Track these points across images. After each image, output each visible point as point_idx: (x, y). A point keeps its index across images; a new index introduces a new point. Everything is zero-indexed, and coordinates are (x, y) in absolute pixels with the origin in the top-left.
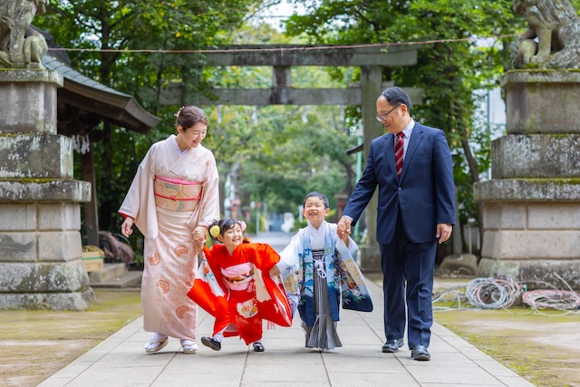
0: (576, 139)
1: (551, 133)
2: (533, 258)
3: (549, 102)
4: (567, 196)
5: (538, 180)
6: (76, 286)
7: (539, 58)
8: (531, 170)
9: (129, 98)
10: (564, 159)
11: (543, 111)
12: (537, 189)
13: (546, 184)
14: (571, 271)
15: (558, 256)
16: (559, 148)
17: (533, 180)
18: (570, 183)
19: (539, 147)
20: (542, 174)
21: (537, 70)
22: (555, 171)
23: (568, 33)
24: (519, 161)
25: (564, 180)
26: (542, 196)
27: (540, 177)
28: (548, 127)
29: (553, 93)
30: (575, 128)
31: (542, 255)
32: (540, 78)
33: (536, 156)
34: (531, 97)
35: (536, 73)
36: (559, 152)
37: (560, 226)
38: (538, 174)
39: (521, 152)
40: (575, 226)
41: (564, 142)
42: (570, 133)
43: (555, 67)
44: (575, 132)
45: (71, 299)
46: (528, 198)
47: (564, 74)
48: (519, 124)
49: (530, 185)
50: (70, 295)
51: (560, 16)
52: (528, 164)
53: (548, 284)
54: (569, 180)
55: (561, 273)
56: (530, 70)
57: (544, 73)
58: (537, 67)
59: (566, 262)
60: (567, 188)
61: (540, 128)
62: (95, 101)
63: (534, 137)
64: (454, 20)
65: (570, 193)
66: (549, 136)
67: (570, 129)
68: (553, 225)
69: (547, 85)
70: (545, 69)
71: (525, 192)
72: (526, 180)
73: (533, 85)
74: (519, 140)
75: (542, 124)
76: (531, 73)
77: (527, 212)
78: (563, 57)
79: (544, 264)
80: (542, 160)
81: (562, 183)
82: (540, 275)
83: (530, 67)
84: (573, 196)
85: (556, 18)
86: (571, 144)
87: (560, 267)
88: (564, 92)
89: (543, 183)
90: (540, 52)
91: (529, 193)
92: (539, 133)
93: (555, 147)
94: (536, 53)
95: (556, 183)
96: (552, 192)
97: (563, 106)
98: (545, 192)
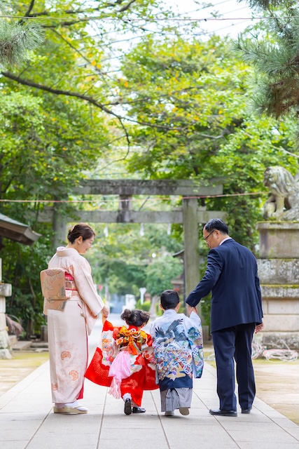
0: (296, 262)
1: (283, 258)
2: (271, 331)
3: (281, 240)
4: (290, 295)
5: (273, 286)
6: (6, 346)
7: (277, 214)
8: (271, 280)
9: (26, 228)
10: (289, 274)
11: (278, 245)
12: (273, 291)
13: (278, 288)
14: (292, 338)
15: (285, 330)
16: (287, 267)
17: (270, 286)
18: (292, 288)
19: (275, 267)
20: (277, 282)
21: (274, 222)
22: (285, 281)
23: (294, 200)
24: (263, 274)
25: (289, 286)
26: (276, 295)
27: (276, 284)
28: (281, 255)
29: (284, 235)
30: (297, 256)
31: (277, 329)
32: (276, 227)
33: (273, 272)
34: (271, 237)
35: (274, 223)
36: (287, 269)
37: (287, 312)
38: (275, 282)
39: (265, 269)
40: (295, 313)
41: (290, 264)
42: (294, 258)
43: (286, 220)
44: (297, 258)
45: (4, 353)
46: (268, 296)
47: (290, 224)
48: (265, 253)
49: (269, 289)
50: (3, 350)
51: (289, 190)
52: (269, 276)
53: (278, 346)
54: (292, 286)
55: (286, 340)
56: (270, 221)
57: (279, 224)
58: (275, 219)
59: (290, 333)
60: (290, 290)
61: (276, 255)
62: (4, 228)
63: (272, 260)
64: (244, 170)
65: (292, 294)
66: (281, 260)
67: (294, 256)
68: (283, 312)
69: (281, 231)
70: (280, 221)
71: (266, 293)
72: (267, 286)
73: (272, 231)
74: (264, 263)
75: (278, 253)
76: (271, 224)
77: (268, 304)
78: (291, 213)
79: (277, 334)
80: (277, 274)
81: (287, 288)
82: (275, 341)
83: (272, 220)
84: (294, 296)
85: (287, 191)
86: (294, 265)
87: (286, 336)
88: (290, 234)
89: (276, 288)
90: (277, 211)
91: (268, 294)
92: (276, 258)
93: (285, 267)
94: (275, 211)
95: (284, 288)
96: (282, 293)
97: (290, 243)
98: (277, 293)
